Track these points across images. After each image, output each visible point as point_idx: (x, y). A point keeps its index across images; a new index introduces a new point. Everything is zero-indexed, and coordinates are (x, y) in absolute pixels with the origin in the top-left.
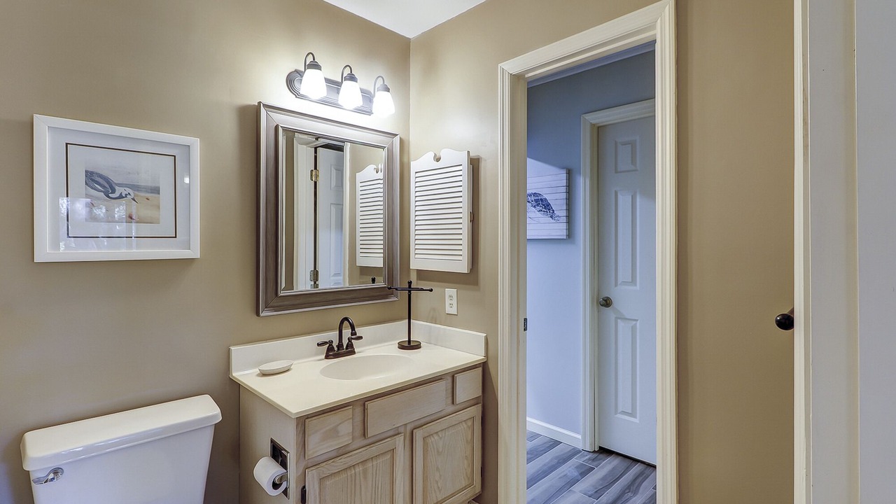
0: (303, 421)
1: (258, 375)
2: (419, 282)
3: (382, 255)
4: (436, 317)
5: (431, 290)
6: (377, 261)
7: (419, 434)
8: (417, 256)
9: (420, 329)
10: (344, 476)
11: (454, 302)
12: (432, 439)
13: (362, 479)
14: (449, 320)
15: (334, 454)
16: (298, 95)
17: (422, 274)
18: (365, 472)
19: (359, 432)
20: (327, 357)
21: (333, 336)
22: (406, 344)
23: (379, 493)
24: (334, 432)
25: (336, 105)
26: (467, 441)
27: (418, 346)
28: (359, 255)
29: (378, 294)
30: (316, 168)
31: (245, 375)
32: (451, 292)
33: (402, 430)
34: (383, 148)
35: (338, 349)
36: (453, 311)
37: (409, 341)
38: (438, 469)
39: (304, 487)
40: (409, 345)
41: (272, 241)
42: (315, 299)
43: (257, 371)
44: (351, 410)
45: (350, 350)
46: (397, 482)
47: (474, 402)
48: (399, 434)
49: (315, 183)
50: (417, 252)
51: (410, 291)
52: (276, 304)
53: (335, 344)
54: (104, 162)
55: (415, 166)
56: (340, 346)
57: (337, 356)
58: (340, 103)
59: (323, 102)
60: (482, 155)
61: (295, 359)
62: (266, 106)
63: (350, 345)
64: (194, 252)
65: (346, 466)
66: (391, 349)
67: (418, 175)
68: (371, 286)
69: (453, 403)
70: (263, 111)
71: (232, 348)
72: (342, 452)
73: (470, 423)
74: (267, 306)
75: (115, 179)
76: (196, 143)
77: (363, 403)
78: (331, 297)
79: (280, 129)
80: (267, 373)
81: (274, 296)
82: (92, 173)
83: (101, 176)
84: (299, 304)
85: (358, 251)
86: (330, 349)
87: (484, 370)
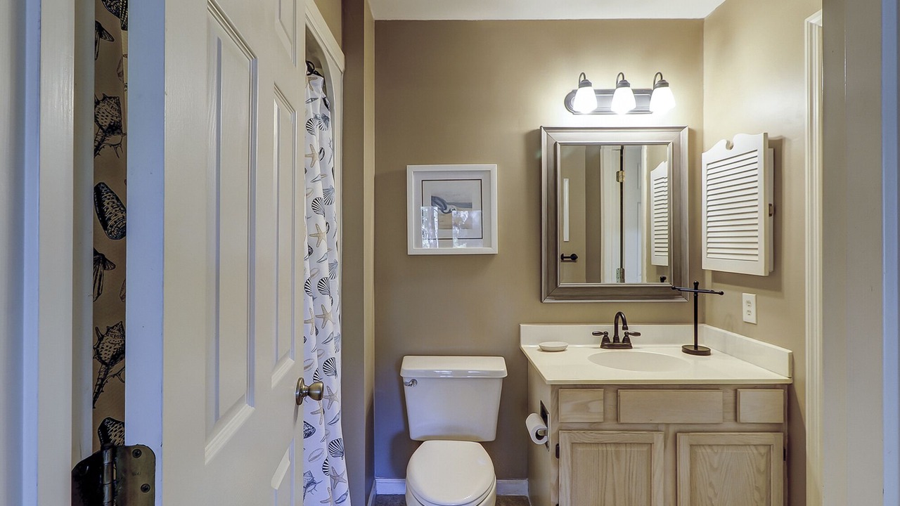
0: (558, 388)
1: (539, 350)
2: (715, 284)
3: (667, 254)
4: (733, 323)
5: (722, 293)
6: (662, 259)
7: (684, 441)
8: (709, 256)
9: (710, 335)
10: (594, 449)
11: (753, 309)
12: (704, 451)
13: (614, 458)
14: (747, 329)
15: (586, 426)
16: (574, 113)
17: (718, 276)
18: (617, 454)
19: (611, 414)
20: (602, 346)
21: (609, 328)
22: (693, 349)
23: (634, 480)
24: (584, 407)
25: (608, 112)
26: (759, 471)
27: (706, 353)
28: (654, 254)
29: (662, 293)
30: (622, 169)
31: (530, 349)
32: (748, 297)
33: (663, 428)
34: (667, 144)
35: (614, 342)
36: (752, 319)
37: (696, 346)
38: (711, 484)
39: (558, 445)
40: (696, 350)
41: (552, 240)
42: (592, 293)
43: (537, 346)
44: (602, 393)
45: (626, 344)
46: (655, 477)
47: (774, 428)
48: (658, 431)
49: (622, 184)
50: (709, 251)
51: (696, 293)
52: (557, 294)
53: (611, 336)
54: (440, 189)
55: (707, 157)
56: (616, 338)
57: (611, 347)
58: (612, 110)
59: (597, 112)
60: (785, 134)
61: (570, 344)
62: (545, 128)
63: (626, 339)
64: (494, 249)
65: (597, 441)
66: (675, 351)
67: (710, 167)
68: (660, 284)
69: (736, 420)
70: (544, 133)
71: (521, 325)
72: (593, 427)
73: (763, 450)
74: (549, 295)
75: (447, 200)
76: (494, 168)
77: (617, 389)
78: (609, 292)
79: (559, 146)
80: (546, 349)
81: (555, 287)
82: (435, 197)
83: (439, 199)
84: (577, 296)
85: (653, 249)
86: (606, 339)
87: (789, 393)
